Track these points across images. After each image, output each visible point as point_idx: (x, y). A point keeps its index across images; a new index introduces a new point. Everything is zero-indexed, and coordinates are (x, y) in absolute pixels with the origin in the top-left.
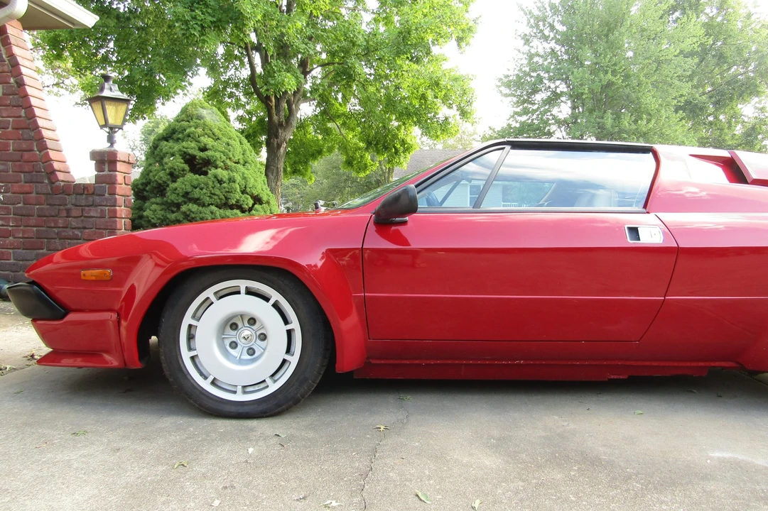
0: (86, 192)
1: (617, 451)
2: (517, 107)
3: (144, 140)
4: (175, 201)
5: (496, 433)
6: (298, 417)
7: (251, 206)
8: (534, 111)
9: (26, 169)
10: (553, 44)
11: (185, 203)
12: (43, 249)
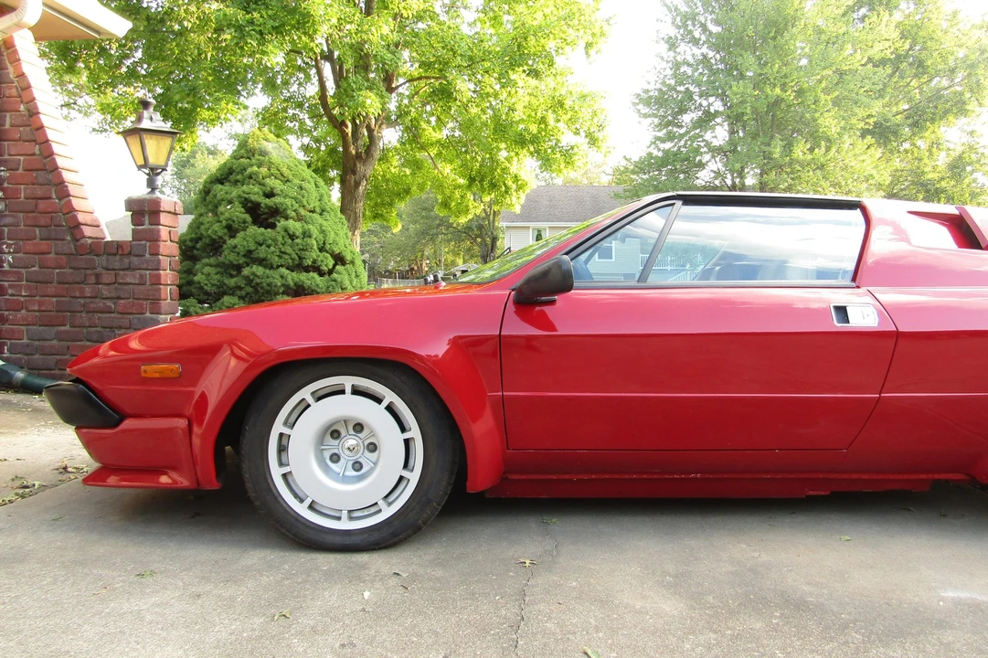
0: (120, 252)
1: (825, 591)
2: (659, 131)
3: (176, 174)
4: (235, 263)
5: (671, 568)
6: (418, 549)
7: (331, 267)
8: (682, 136)
9: (42, 223)
10: (705, 50)
11: (248, 265)
12: (65, 325)
